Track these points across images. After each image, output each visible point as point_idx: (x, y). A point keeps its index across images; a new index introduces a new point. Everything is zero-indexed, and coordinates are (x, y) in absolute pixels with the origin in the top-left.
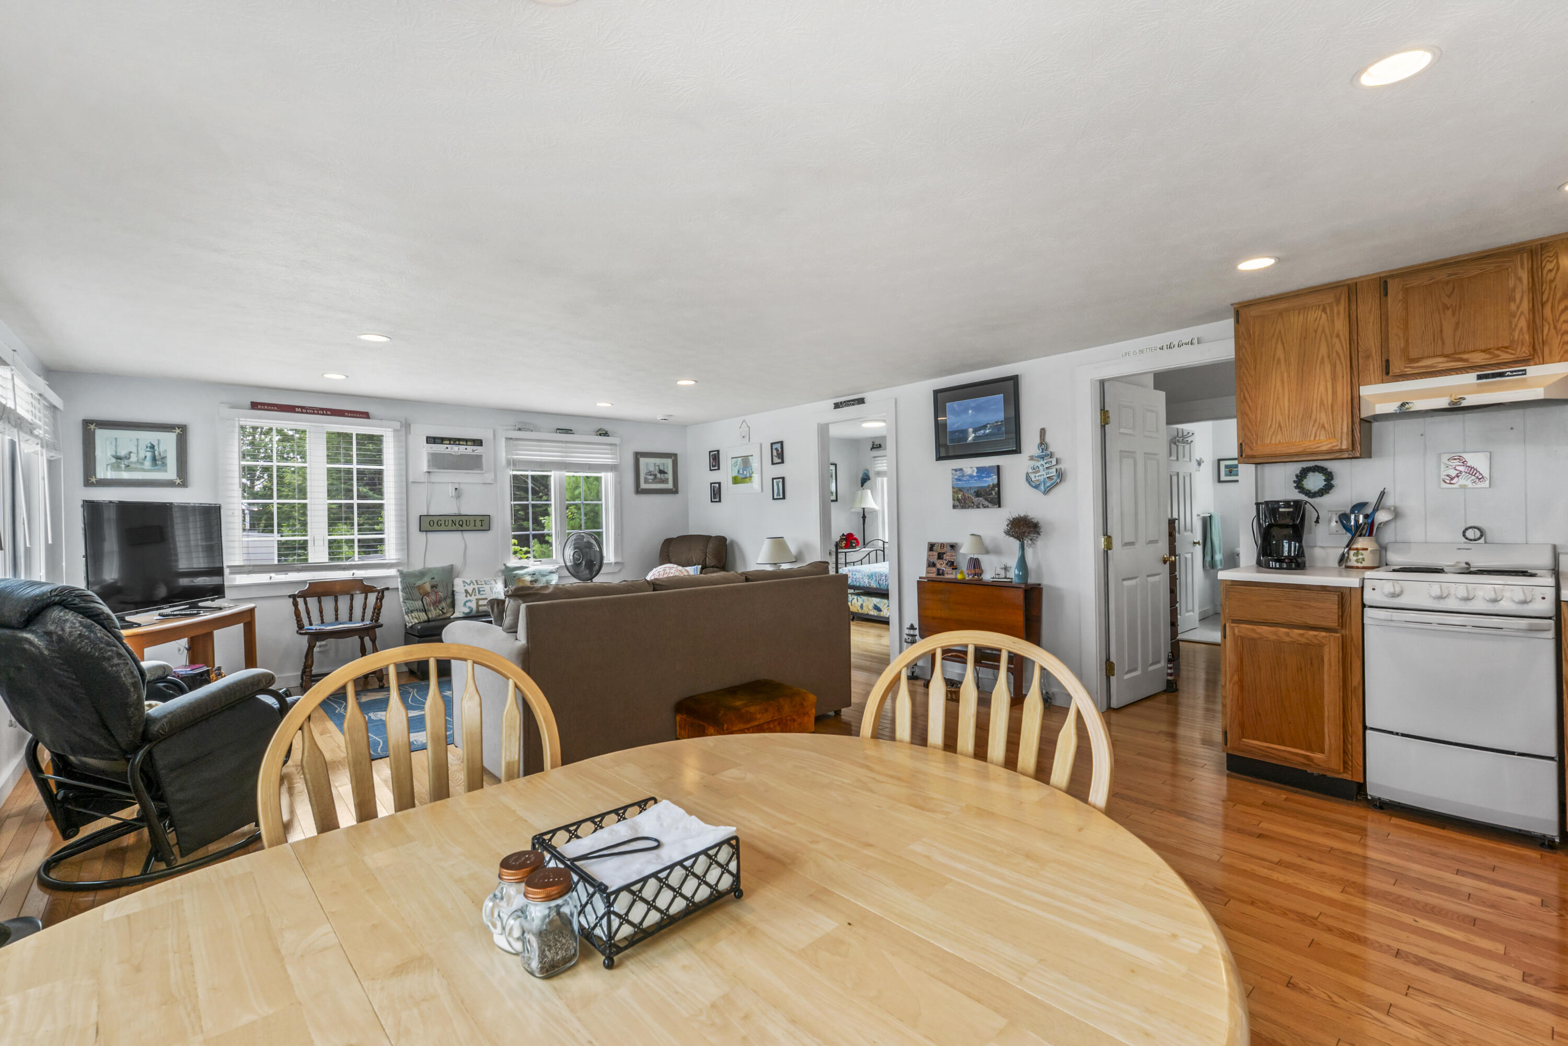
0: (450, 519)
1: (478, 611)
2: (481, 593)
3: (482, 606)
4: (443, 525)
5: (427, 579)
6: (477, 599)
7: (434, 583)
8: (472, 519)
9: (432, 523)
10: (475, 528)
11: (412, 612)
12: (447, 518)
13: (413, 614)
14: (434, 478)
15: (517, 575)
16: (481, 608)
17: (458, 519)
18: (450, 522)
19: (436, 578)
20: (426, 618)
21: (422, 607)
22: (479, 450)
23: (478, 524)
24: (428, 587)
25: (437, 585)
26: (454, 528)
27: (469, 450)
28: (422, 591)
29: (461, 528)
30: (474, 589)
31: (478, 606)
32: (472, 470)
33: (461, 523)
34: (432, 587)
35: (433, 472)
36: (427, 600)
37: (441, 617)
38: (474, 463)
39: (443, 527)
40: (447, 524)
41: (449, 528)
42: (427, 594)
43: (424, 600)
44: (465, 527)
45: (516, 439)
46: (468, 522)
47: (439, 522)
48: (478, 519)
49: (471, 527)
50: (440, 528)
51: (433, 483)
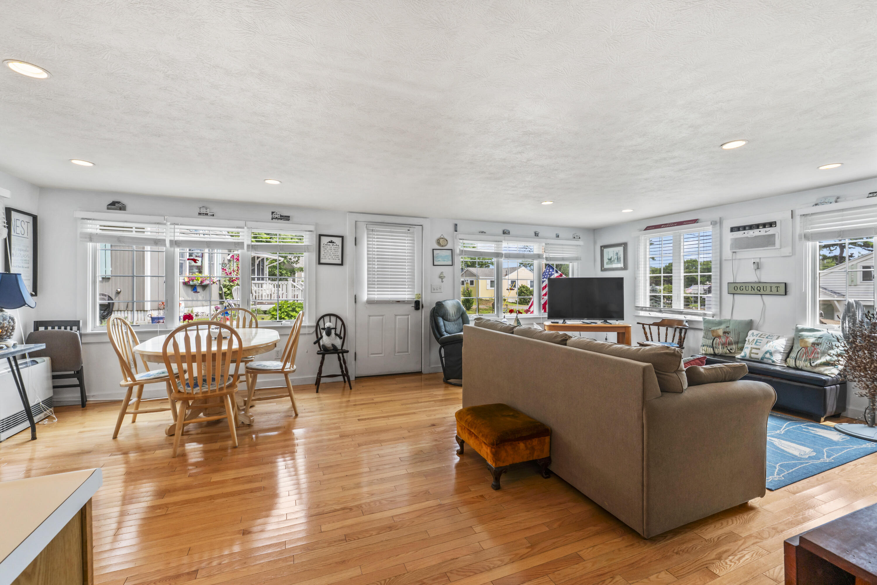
0: (750, 285)
1: (750, 357)
2: (757, 344)
3: (753, 353)
4: (744, 289)
5: (723, 327)
6: (751, 348)
7: (727, 330)
8: (768, 286)
9: (736, 287)
10: (771, 293)
11: (704, 346)
12: (747, 285)
13: (703, 348)
14: (739, 256)
15: (802, 335)
16: (753, 355)
17: (756, 286)
18: (750, 288)
19: (731, 327)
20: (712, 352)
21: (711, 344)
22: (771, 231)
23: (774, 289)
24: (720, 332)
25: (730, 332)
26: (753, 292)
27: (762, 232)
28: (715, 334)
29: (759, 293)
30: (754, 340)
31: (751, 353)
32: (767, 247)
33: (759, 288)
34: (725, 333)
35: (738, 252)
36: (718, 340)
37: (727, 355)
38: (769, 241)
39: (744, 291)
40: (747, 289)
41: (749, 292)
42: (719, 337)
43: (715, 340)
44: (762, 292)
45: (812, 214)
46: (765, 288)
47: (741, 288)
48: (774, 286)
49: (768, 292)
50: (742, 292)
51: (740, 259)
